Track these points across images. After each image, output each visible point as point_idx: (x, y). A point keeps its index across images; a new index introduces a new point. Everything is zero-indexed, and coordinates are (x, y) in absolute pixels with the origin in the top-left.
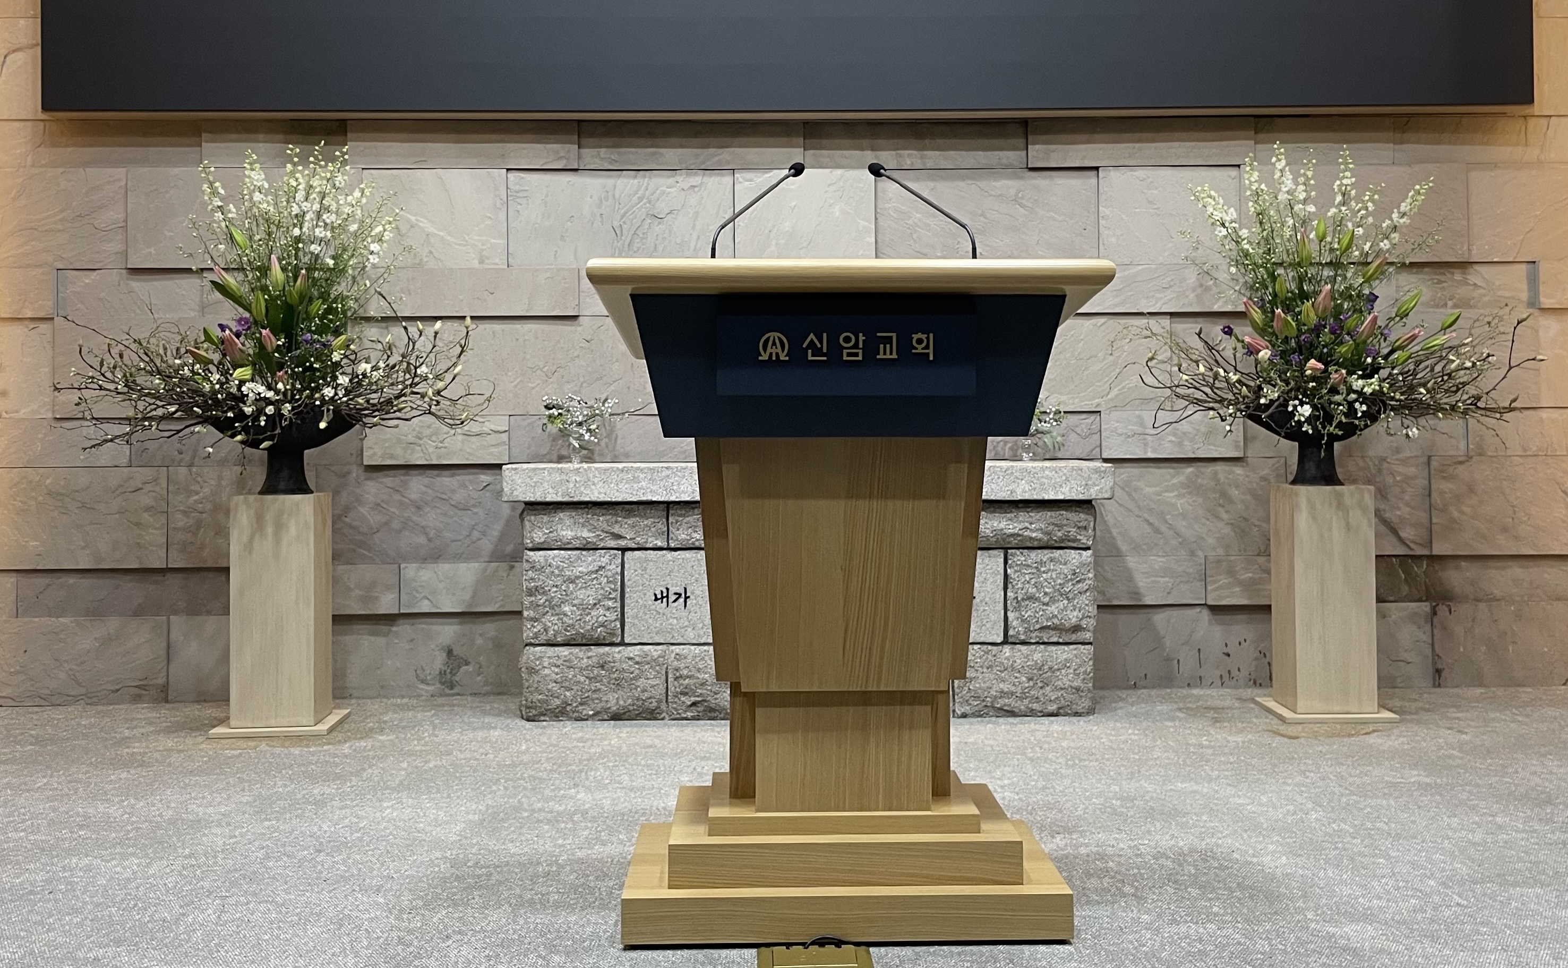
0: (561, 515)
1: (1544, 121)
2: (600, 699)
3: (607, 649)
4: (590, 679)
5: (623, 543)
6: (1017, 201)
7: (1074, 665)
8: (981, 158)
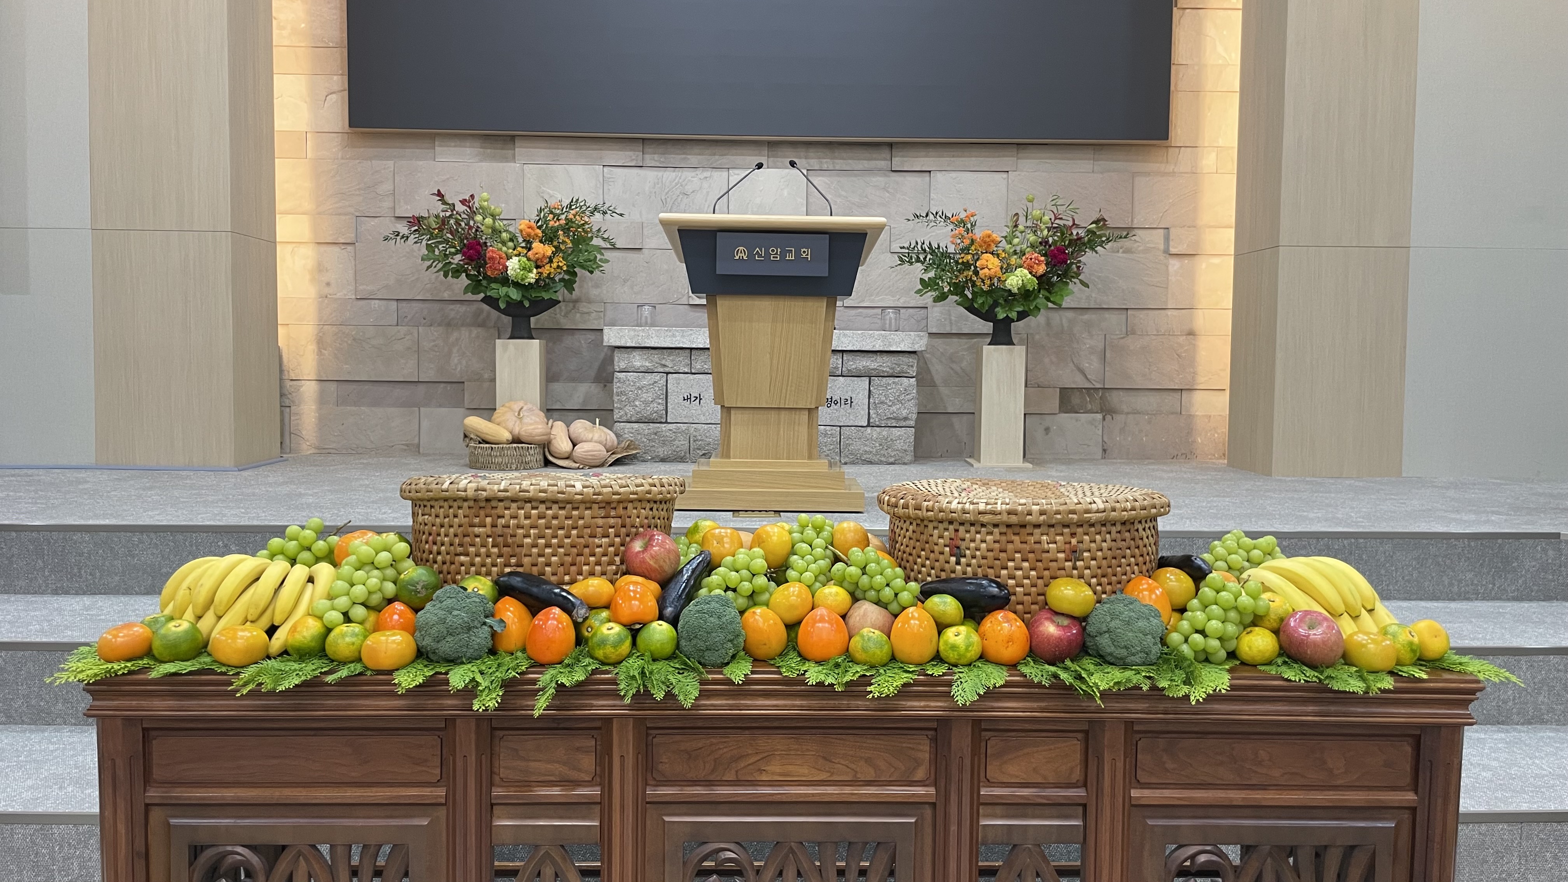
0: (634, 354)
1: (1177, 150)
2: (655, 451)
3: (658, 425)
4: (649, 440)
5: (667, 370)
6: (885, 189)
7: (904, 438)
8: (866, 164)
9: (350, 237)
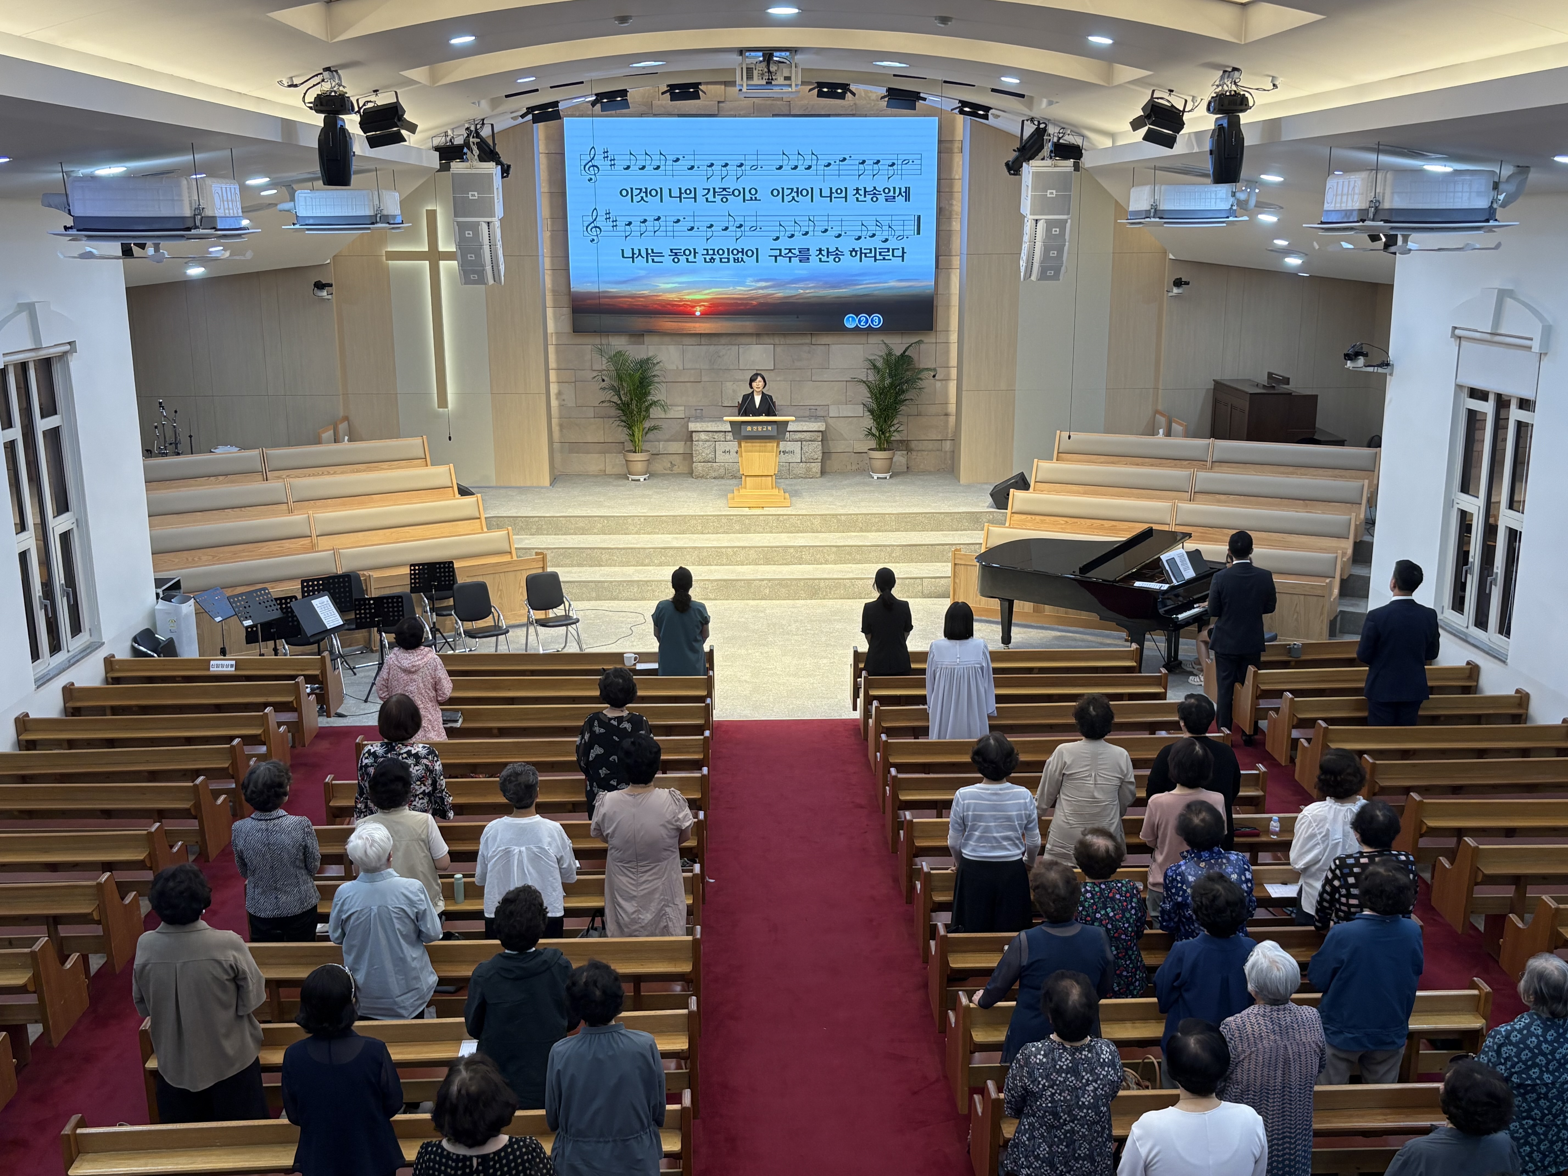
2: (711, 475)
3: (712, 463)
4: (708, 470)
5: (715, 440)
6: (809, 352)
7: (816, 467)
8: (800, 341)
9: (573, 380)
